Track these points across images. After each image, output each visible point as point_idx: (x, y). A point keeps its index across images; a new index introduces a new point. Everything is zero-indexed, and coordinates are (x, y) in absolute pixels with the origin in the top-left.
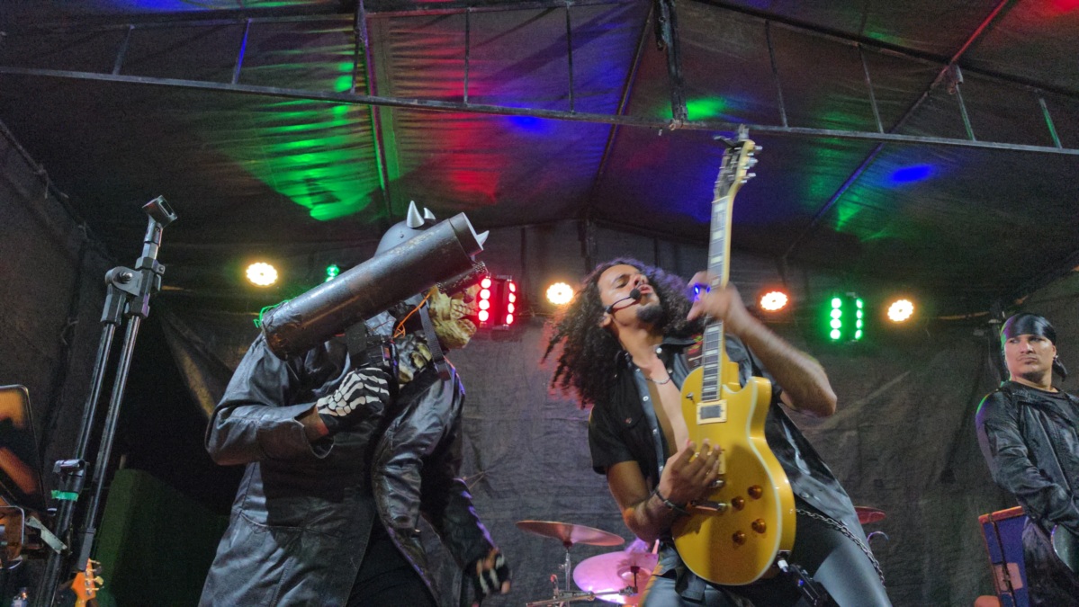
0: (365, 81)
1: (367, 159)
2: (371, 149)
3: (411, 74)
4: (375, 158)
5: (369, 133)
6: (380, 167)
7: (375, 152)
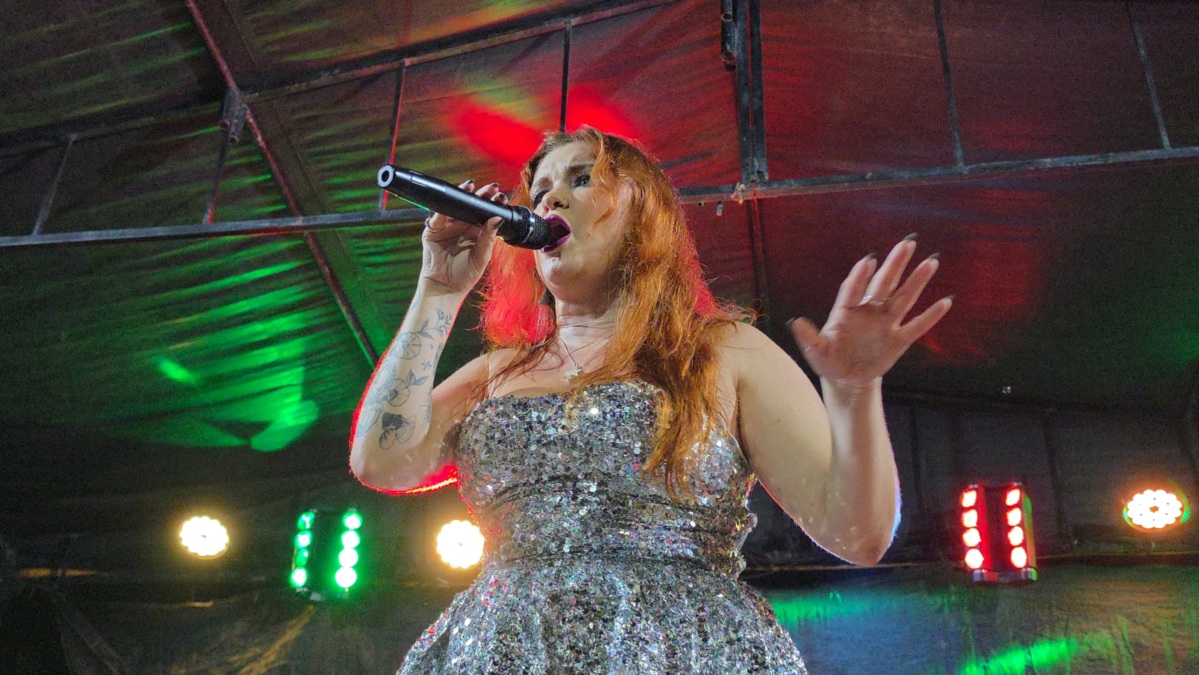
0: (284, 200)
1: (330, 325)
2: (331, 308)
3: (350, 178)
4: (343, 321)
5: (320, 282)
6: (357, 335)
7: (340, 311)
